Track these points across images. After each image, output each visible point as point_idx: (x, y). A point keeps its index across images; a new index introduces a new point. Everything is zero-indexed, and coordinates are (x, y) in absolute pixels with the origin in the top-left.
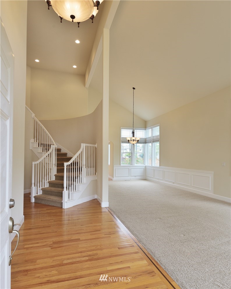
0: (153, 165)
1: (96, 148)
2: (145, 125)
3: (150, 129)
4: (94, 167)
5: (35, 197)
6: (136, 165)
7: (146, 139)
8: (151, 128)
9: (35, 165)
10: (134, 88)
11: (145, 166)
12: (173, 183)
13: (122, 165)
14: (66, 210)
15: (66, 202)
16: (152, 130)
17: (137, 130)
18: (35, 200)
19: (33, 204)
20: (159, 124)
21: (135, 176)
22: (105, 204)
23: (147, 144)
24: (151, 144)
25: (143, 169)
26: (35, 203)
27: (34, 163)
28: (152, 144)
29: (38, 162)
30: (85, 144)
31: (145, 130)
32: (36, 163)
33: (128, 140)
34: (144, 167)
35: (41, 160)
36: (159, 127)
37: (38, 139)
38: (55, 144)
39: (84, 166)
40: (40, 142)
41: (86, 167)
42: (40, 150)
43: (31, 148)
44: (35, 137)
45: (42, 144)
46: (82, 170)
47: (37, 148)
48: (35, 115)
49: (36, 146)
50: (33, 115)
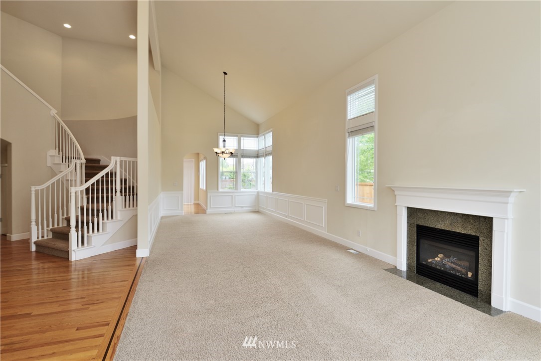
0: (266, 191)
2: (256, 130)
3: (262, 135)
5: (35, 243)
6: (243, 190)
7: (258, 151)
8: (264, 135)
9: (37, 191)
10: (225, 73)
11: (258, 192)
12: (286, 217)
13: (220, 190)
14: (73, 263)
15: (74, 251)
16: (264, 137)
17: (244, 138)
18: (36, 247)
19: (34, 255)
20: (272, 129)
21: (242, 207)
22: (142, 253)
23: (260, 159)
24: (263, 158)
25: (254, 196)
26: (36, 252)
27: (33, 189)
28: (265, 158)
29: (44, 186)
30: (118, 157)
31: (258, 137)
32: (39, 188)
33: (216, 153)
34: (256, 194)
35: (50, 184)
36: (271, 134)
37: (61, 150)
38: (83, 157)
39: (118, 193)
40: (64, 155)
41: (123, 194)
42: (63, 167)
43: (49, 164)
44: (57, 147)
45: (67, 158)
46: (114, 199)
47: (60, 164)
48: (56, 112)
49: (58, 160)
50: (54, 112)
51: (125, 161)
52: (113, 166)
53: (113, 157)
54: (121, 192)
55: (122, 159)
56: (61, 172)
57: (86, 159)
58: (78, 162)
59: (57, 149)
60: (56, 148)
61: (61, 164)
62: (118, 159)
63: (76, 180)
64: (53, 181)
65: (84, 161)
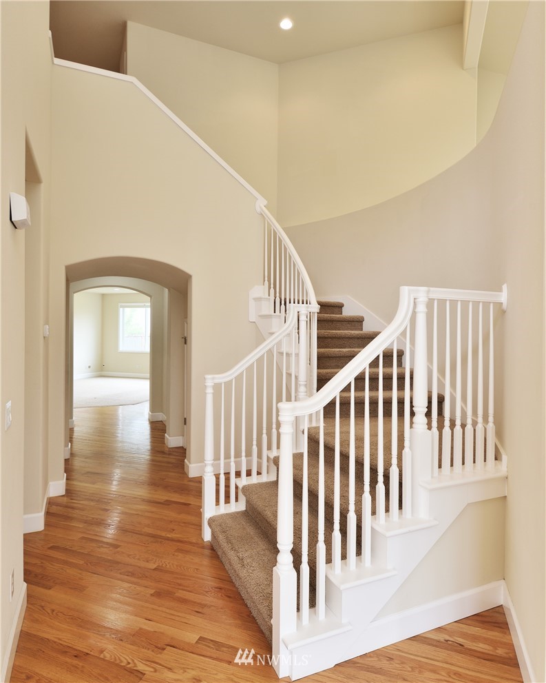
1: (501, 312)
4: (491, 419)
5: (211, 522)
9: (217, 387)
18: (213, 532)
27: (210, 381)
29: (230, 375)
30: (422, 290)
32: (222, 378)
37: (272, 286)
38: (313, 299)
39: (420, 419)
40: (278, 295)
41: (435, 424)
42: (276, 322)
43: (252, 318)
44: (266, 279)
45: (283, 302)
46: (407, 443)
47: (269, 317)
48: (265, 202)
49: (267, 308)
50: (261, 203)
51: (442, 302)
52: (407, 321)
53: (405, 291)
54: (428, 414)
55: (432, 296)
56: (272, 334)
57: (319, 303)
58: (303, 309)
59: (266, 282)
60: (264, 281)
61: (271, 315)
62: (422, 293)
63: (297, 355)
64: (251, 362)
65: (315, 308)
